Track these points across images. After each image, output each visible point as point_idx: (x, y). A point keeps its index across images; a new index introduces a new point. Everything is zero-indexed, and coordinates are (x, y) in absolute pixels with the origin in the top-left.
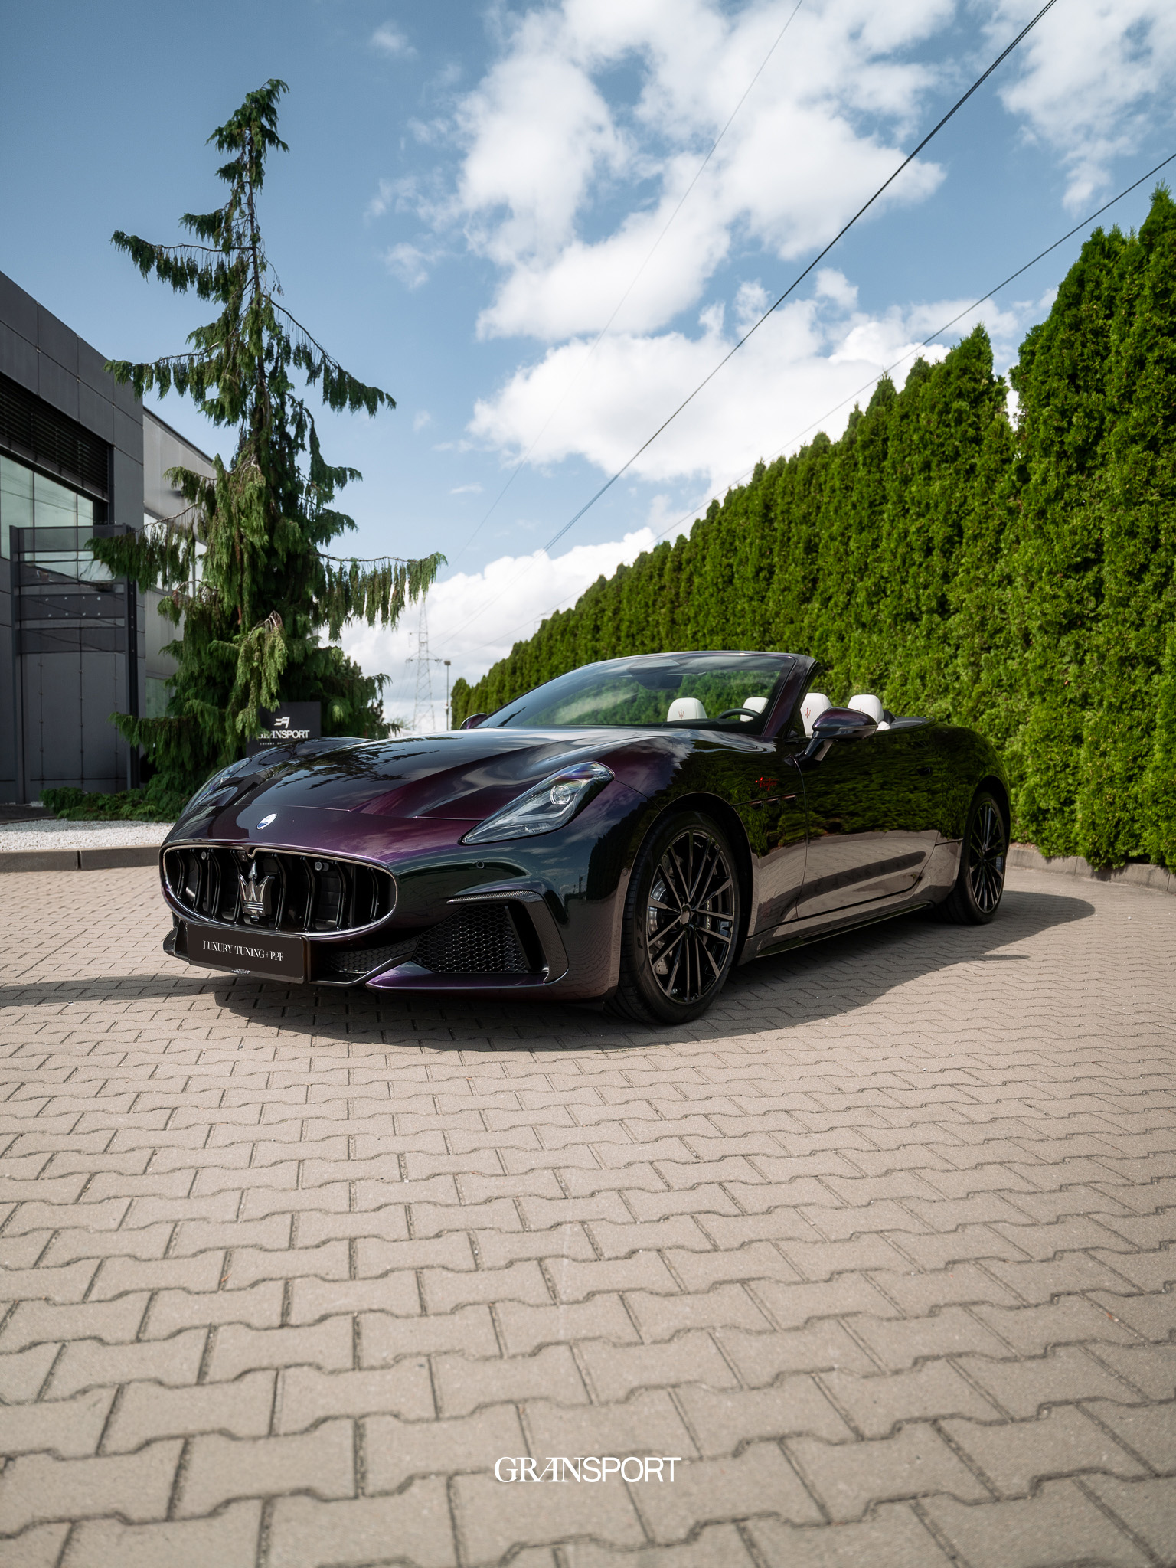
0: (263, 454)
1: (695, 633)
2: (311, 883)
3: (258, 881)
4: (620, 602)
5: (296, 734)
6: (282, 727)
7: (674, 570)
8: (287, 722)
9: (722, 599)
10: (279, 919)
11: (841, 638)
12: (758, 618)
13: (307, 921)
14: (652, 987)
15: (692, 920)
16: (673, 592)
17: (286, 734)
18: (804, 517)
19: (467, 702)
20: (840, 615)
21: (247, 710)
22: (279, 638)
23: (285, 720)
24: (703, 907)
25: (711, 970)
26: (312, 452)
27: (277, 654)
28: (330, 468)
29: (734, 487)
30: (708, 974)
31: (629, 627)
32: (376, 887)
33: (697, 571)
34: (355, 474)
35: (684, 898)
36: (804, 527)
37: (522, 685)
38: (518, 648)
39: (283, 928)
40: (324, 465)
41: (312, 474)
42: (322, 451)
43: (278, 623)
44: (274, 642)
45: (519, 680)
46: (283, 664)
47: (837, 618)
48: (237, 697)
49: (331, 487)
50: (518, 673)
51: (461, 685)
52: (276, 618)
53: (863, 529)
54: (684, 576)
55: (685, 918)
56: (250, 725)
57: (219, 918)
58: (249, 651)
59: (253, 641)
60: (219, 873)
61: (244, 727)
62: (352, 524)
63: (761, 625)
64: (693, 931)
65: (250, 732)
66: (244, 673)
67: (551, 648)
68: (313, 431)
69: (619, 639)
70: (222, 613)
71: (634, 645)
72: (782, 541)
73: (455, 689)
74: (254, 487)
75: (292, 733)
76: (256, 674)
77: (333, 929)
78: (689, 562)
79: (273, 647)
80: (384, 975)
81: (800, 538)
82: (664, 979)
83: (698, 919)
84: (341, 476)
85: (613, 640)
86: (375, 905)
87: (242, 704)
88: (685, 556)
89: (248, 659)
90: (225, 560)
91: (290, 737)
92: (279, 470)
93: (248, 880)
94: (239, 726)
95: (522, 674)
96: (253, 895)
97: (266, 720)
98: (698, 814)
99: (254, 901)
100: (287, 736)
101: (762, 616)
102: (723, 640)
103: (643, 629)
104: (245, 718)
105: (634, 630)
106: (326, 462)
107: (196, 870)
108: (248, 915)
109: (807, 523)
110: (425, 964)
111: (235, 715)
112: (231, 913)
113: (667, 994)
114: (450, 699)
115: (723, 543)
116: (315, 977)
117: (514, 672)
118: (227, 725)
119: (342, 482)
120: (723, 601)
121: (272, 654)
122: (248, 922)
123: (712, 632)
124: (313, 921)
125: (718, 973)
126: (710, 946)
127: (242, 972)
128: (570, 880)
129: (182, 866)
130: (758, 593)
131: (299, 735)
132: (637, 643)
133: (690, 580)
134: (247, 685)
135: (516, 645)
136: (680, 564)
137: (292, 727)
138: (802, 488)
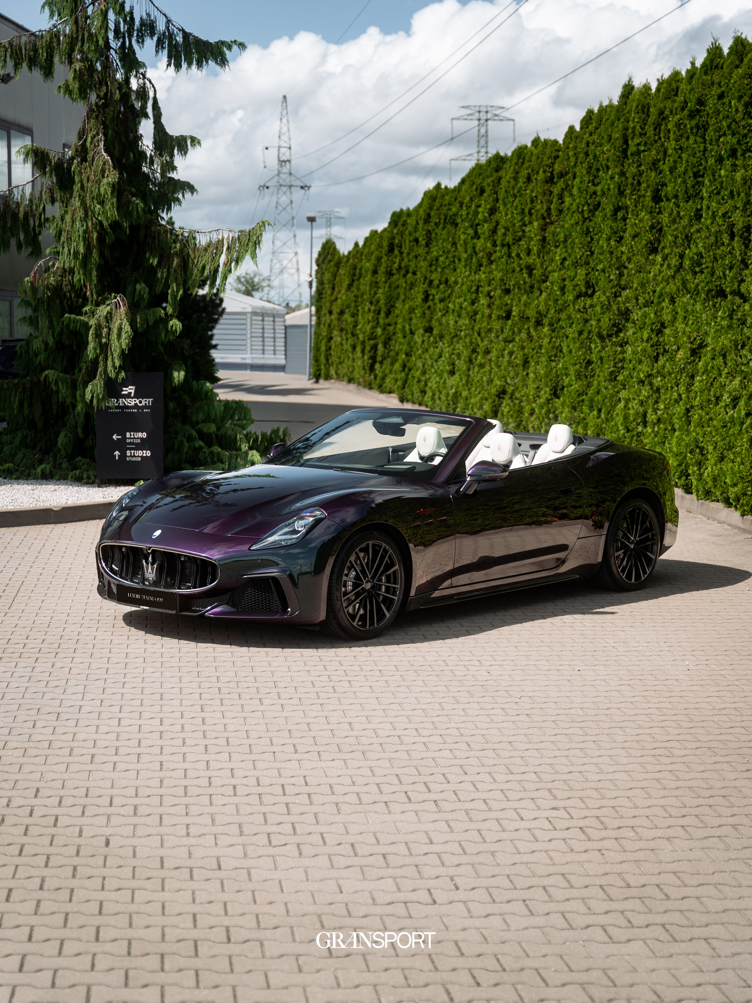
0: (110, 132)
1: (565, 259)
2: (179, 567)
3: (153, 564)
4: (497, 200)
5: (140, 402)
6: (128, 396)
7: (547, 182)
8: (133, 391)
9: (588, 229)
10: (163, 583)
11: (673, 301)
12: (614, 260)
13: (177, 584)
14: (345, 621)
15: (373, 587)
16: (545, 207)
17: (132, 402)
18: (654, 164)
19: (335, 275)
20: (673, 277)
21: (95, 382)
22: (125, 322)
23: (131, 390)
24: (380, 580)
25: (384, 615)
26: (154, 122)
27: (124, 336)
28: (172, 137)
29: (606, 103)
30: (381, 616)
31: (505, 234)
32: (210, 570)
33: (568, 188)
34: (195, 141)
35: (365, 576)
36: (653, 174)
37: (400, 267)
38: (398, 219)
39: (164, 587)
40: (166, 134)
41: (155, 143)
42: (164, 120)
43: (124, 305)
44: (121, 324)
45: (397, 260)
46: (128, 345)
47: (670, 281)
48: (87, 368)
49: (172, 156)
50: (396, 252)
51: (328, 249)
52: (123, 301)
53: (689, 198)
54: (556, 190)
55: (368, 586)
56: (98, 395)
57: (132, 581)
58: (99, 327)
59: (101, 318)
60: (131, 559)
61: (92, 397)
62: (192, 189)
63: (617, 269)
64: (372, 594)
65: (98, 402)
66: (95, 349)
67: (429, 232)
68: (155, 99)
69: (494, 244)
70: (73, 285)
71: (509, 256)
72: (632, 184)
73: (320, 254)
74: (108, 184)
75: (137, 401)
76: (104, 348)
77: (189, 588)
78: (562, 175)
79: (120, 329)
80: (212, 611)
81: (648, 187)
82: (353, 617)
83: (376, 587)
84: (182, 144)
85: (489, 245)
86: (209, 578)
87: (92, 376)
88: (557, 168)
89: (98, 335)
90: (82, 250)
91: (136, 404)
92: (124, 140)
93: (147, 563)
94: (88, 396)
95: (401, 253)
96: (150, 570)
97: (112, 389)
98: (375, 533)
99: (150, 573)
100: (133, 404)
101: (618, 258)
102: (587, 275)
103: (520, 239)
104: (94, 389)
105: (509, 239)
106: (168, 130)
107: (117, 556)
108: (148, 580)
109: (656, 169)
110: (233, 606)
111: (85, 386)
112: (137, 578)
113: (355, 624)
114: (315, 267)
115: (590, 168)
116: (180, 611)
117: (391, 250)
118: (78, 394)
119: (184, 150)
120: (588, 232)
121: (119, 336)
122: (147, 583)
123: (576, 264)
124: (180, 584)
125: (388, 615)
126: (384, 602)
127: (145, 608)
128: (305, 564)
129: (110, 554)
130: (616, 233)
131: (143, 403)
132: (513, 255)
133: (561, 197)
134: (97, 357)
135: (394, 214)
136: (552, 177)
137: (137, 396)
138: (652, 132)
